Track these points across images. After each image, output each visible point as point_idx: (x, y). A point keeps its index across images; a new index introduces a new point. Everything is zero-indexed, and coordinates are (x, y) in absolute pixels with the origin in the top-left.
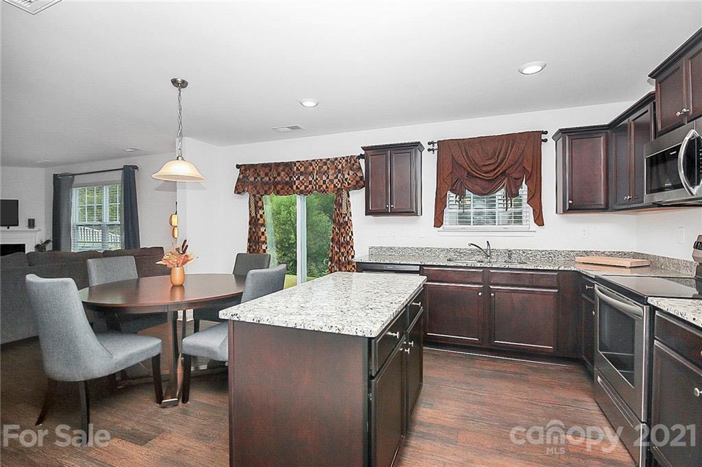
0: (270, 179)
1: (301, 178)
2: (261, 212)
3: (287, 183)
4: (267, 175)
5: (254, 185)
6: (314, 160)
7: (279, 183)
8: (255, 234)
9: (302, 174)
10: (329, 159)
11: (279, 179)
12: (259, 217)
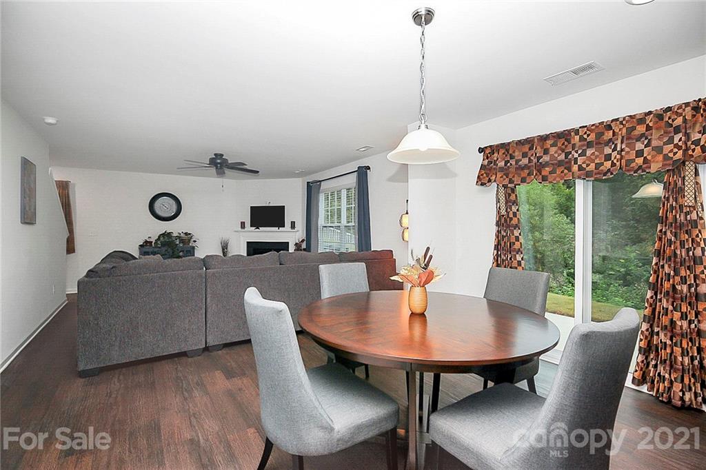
0: (530, 161)
1: (589, 152)
2: (514, 209)
3: (560, 163)
4: (525, 155)
5: (505, 171)
6: (617, 120)
7: (547, 164)
8: (506, 239)
9: (590, 145)
10: (650, 113)
11: (546, 158)
12: (511, 215)
